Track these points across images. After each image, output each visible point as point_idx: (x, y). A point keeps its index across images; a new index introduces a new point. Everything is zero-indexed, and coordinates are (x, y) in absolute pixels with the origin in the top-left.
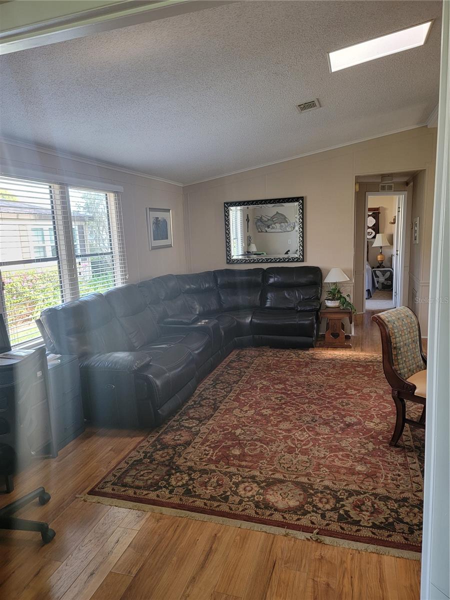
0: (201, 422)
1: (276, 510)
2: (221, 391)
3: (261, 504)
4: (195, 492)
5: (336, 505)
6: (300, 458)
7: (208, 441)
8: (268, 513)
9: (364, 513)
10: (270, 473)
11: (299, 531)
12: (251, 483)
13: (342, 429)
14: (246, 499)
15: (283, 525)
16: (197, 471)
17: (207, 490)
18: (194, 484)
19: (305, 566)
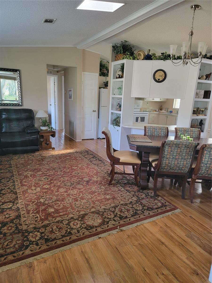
0: (13, 203)
1: (96, 227)
2: (8, 183)
3: (87, 228)
4: (51, 238)
5: (114, 214)
6: (83, 202)
7: (30, 211)
8: (94, 230)
9: (125, 213)
10: (78, 213)
11: (112, 230)
12: (74, 221)
13: (87, 184)
14: (80, 229)
15: (105, 231)
16: (41, 228)
17: (57, 234)
18: (46, 235)
19: (127, 242)
